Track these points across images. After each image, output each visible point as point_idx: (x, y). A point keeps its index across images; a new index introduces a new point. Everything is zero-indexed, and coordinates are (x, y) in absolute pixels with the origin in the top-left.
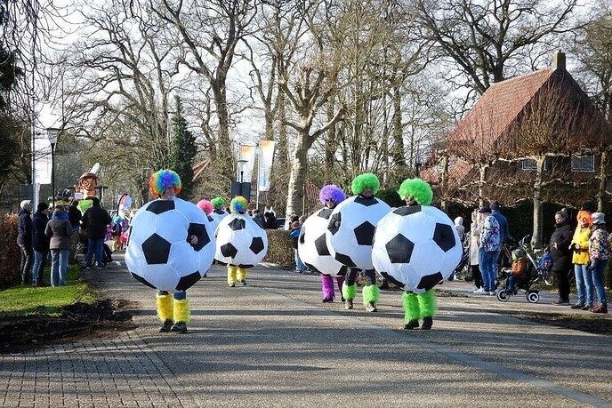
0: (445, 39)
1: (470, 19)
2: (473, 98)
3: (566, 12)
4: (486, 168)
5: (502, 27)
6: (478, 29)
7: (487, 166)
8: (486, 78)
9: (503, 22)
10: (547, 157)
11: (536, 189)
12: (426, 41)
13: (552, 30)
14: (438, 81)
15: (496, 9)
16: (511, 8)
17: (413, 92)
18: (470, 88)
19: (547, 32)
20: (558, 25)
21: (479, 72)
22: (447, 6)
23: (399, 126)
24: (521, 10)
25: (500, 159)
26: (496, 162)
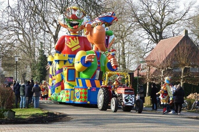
0: (141, 22)
1: (150, 14)
2: (151, 43)
3: (186, 13)
4: (164, 71)
5: (162, 18)
6: (153, 18)
7: (164, 70)
8: (156, 36)
9: (162, 16)
10: (185, 68)
11: (181, 78)
12: (133, 22)
13: (180, 19)
14: (138, 37)
15: (160, 11)
16: (166, 11)
17: (129, 41)
18: (149, 40)
19: (178, 20)
20: (183, 18)
21: (153, 34)
22: (141, 10)
23: (124, 54)
24: (169, 12)
25: (169, 68)
26: (167, 69)
